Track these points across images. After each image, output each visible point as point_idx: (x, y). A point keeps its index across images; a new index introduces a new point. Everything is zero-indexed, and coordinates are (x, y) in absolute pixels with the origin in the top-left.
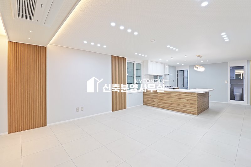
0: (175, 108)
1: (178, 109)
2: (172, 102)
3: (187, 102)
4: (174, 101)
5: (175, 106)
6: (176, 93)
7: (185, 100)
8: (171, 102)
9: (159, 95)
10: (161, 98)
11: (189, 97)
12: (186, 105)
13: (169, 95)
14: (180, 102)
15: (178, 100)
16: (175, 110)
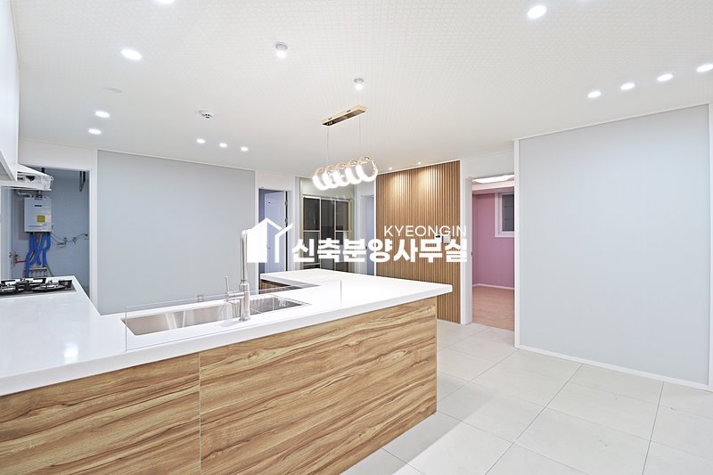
0: (357, 442)
1: (369, 433)
2: (338, 411)
3: (409, 361)
4: (344, 393)
5: (350, 428)
6: (360, 328)
7: (400, 354)
8: (327, 416)
9: (207, 403)
10: (241, 429)
11: (416, 326)
12: (403, 380)
13: (315, 358)
14: (378, 377)
15: (368, 374)
16: (352, 458)
